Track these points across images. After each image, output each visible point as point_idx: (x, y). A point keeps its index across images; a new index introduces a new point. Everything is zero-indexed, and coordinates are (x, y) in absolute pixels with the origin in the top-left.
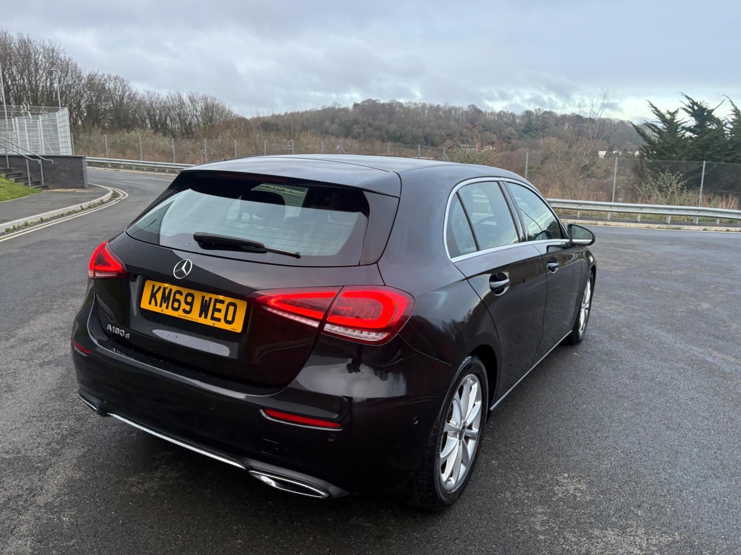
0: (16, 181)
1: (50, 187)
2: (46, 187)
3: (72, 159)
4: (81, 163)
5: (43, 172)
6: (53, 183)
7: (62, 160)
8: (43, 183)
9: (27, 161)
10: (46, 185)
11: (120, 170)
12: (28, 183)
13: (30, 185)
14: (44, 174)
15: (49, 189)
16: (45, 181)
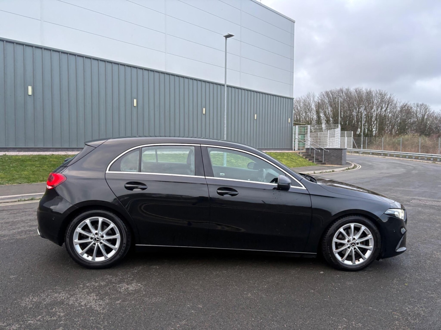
0: (309, 160)
1: (326, 163)
2: (324, 164)
3: (338, 150)
4: (342, 152)
5: (324, 156)
6: (327, 162)
7: (333, 150)
8: (323, 162)
9: (315, 151)
10: (325, 162)
11: (386, 157)
12: (314, 161)
13: (315, 162)
14: (324, 157)
15: (325, 164)
16: (324, 161)
